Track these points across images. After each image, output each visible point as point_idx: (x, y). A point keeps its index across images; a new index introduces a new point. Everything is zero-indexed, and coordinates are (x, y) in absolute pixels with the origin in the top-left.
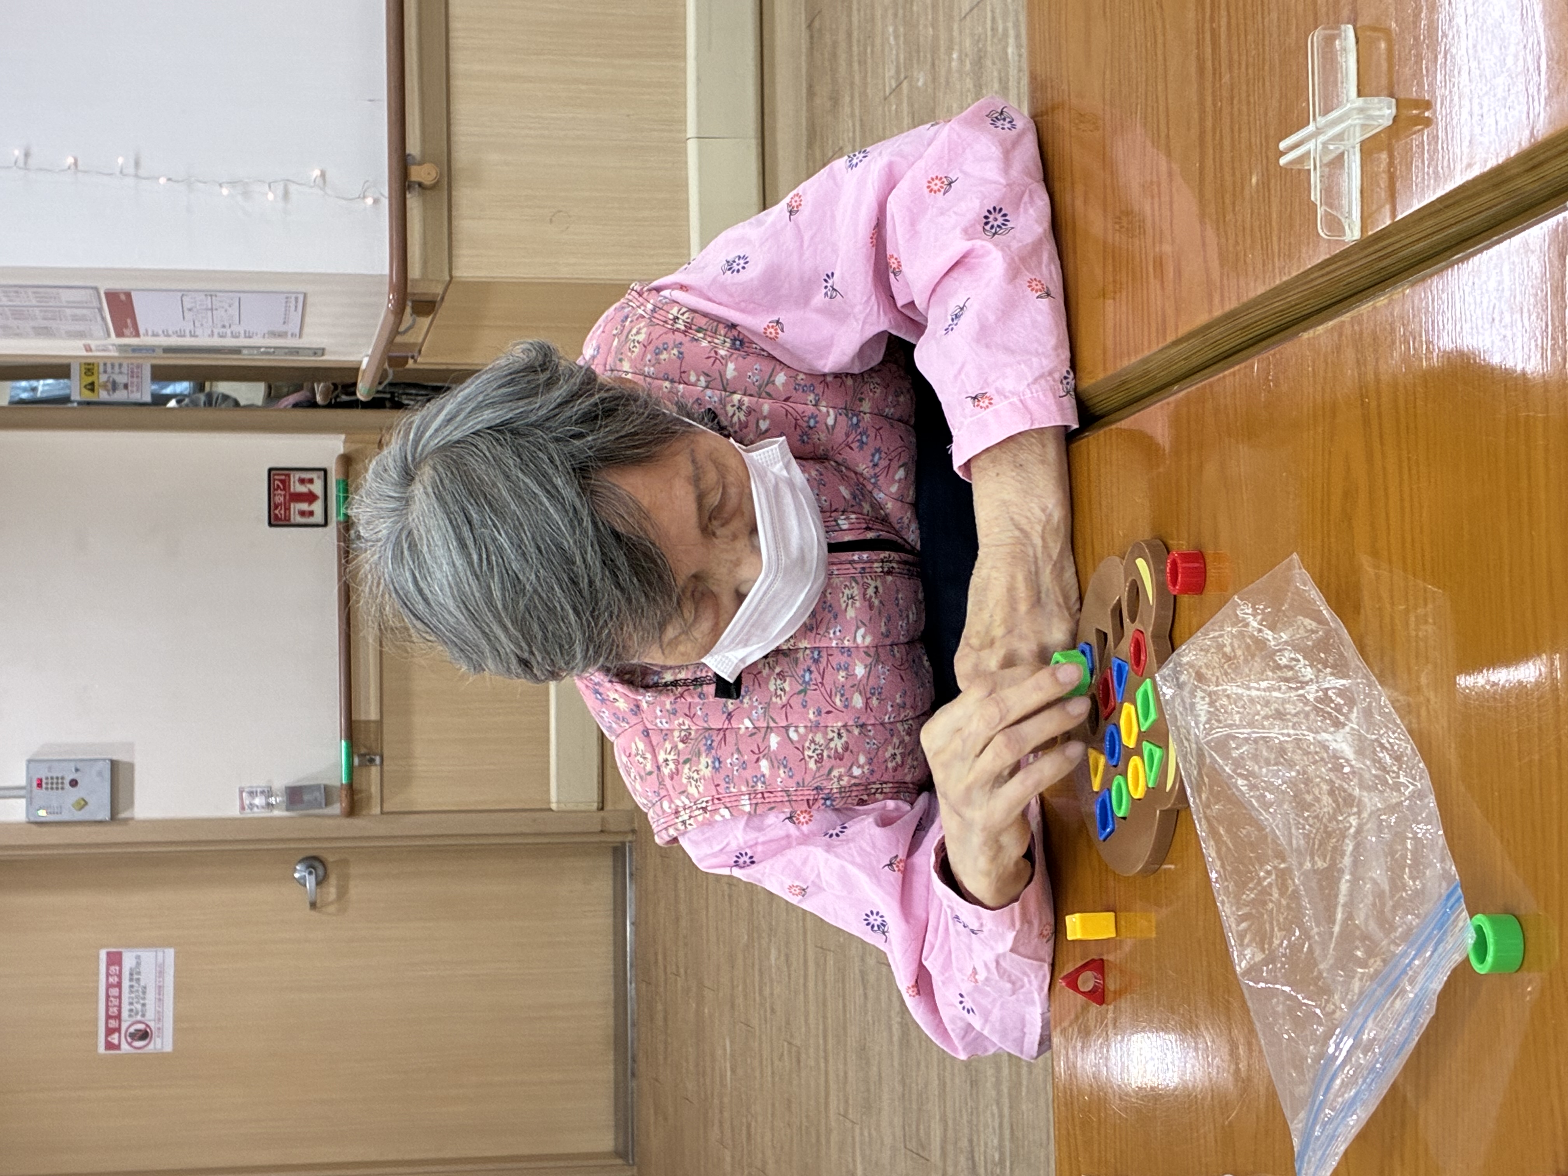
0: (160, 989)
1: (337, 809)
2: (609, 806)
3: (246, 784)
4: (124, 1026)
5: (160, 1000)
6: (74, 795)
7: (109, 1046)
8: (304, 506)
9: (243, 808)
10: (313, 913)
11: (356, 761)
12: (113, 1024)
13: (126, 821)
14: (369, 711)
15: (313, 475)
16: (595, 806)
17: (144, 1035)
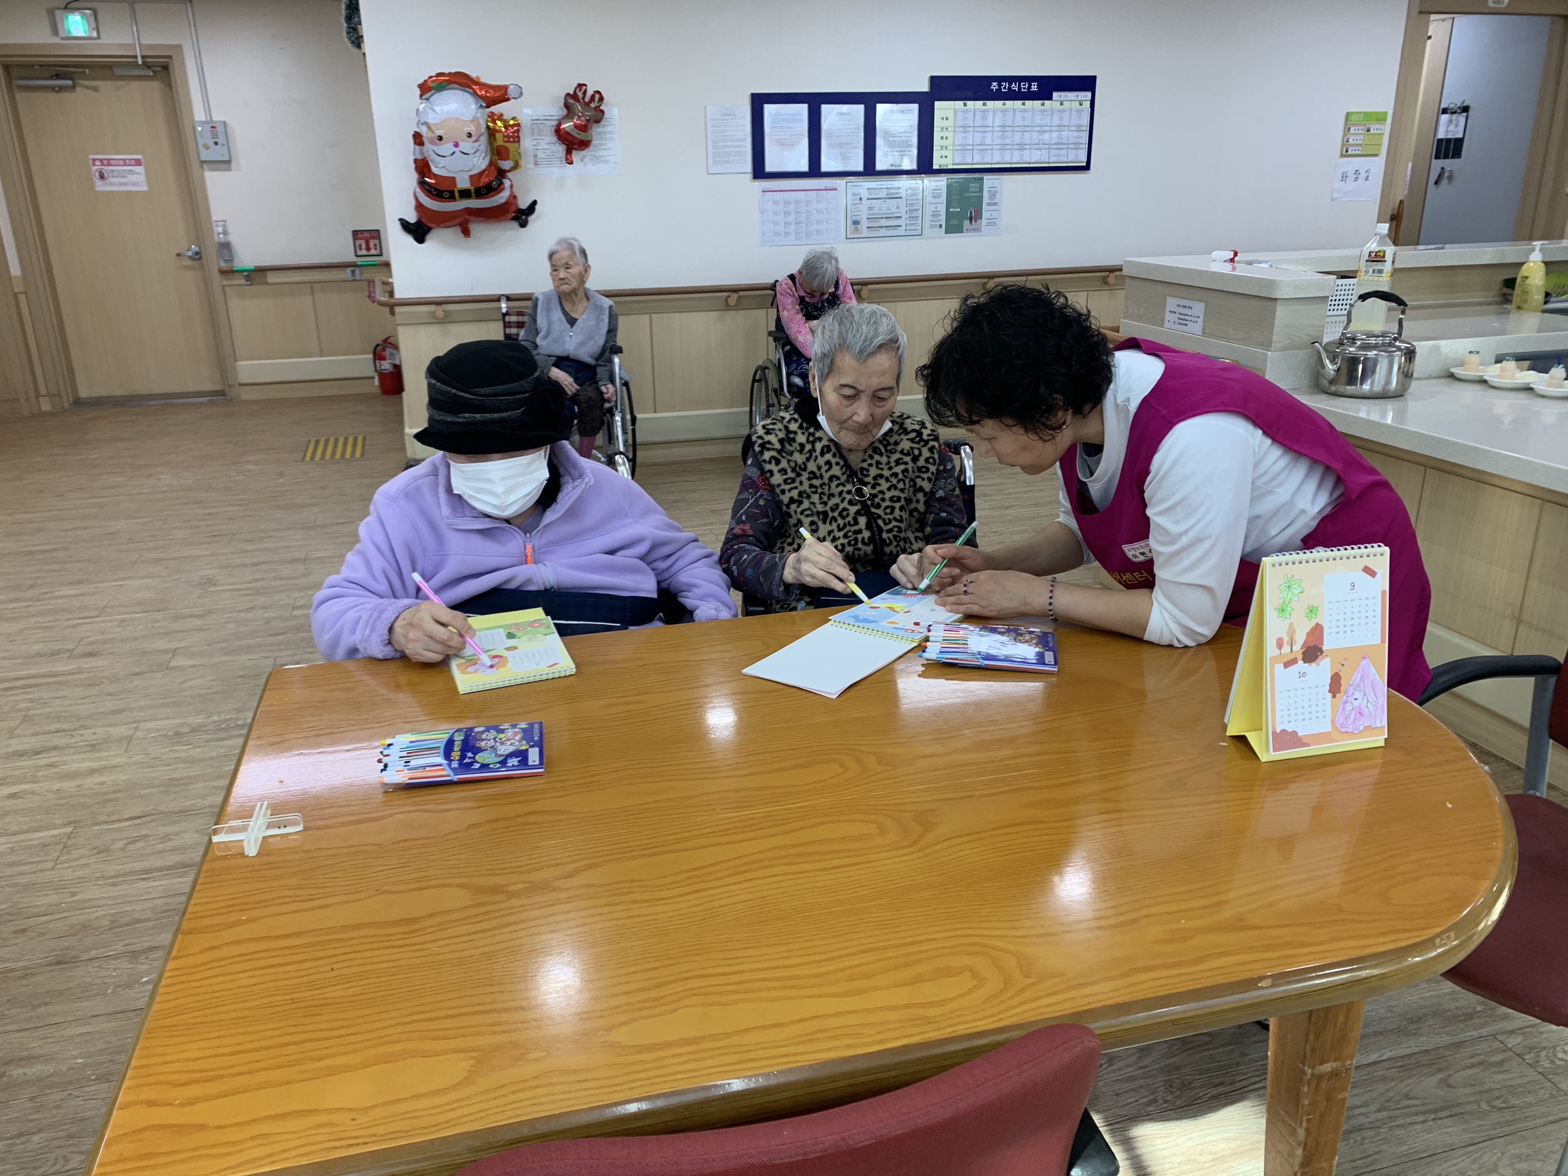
0: (126, 184)
1: (223, 265)
2: (242, 388)
3: (229, 223)
4: (105, 168)
5: (121, 184)
6: (211, 143)
7: (94, 160)
8: (364, 246)
9: (217, 222)
10: (174, 255)
11: (246, 274)
12: (105, 162)
13: (202, 168)
14: (272, 278)
15: (378, 250)
16: (241, 382)
17: (102, 177)
